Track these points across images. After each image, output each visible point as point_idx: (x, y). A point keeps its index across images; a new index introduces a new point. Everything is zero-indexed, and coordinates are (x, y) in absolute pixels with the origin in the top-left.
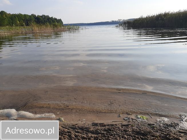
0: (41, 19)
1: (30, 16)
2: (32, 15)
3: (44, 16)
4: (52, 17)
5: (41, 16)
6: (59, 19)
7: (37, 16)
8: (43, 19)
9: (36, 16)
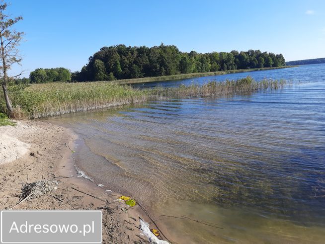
0: (246, 57)
1: (228, 54)
2: (232, 52)
3: (252, 51)
4: (266, 52)
5: (246, 53)
6: (277, 55)
7: (239, 52)
8: (249, 56)
9: (237, 53)
